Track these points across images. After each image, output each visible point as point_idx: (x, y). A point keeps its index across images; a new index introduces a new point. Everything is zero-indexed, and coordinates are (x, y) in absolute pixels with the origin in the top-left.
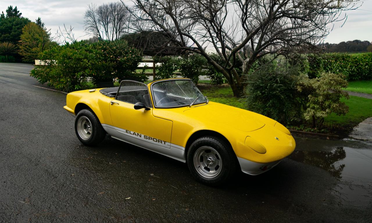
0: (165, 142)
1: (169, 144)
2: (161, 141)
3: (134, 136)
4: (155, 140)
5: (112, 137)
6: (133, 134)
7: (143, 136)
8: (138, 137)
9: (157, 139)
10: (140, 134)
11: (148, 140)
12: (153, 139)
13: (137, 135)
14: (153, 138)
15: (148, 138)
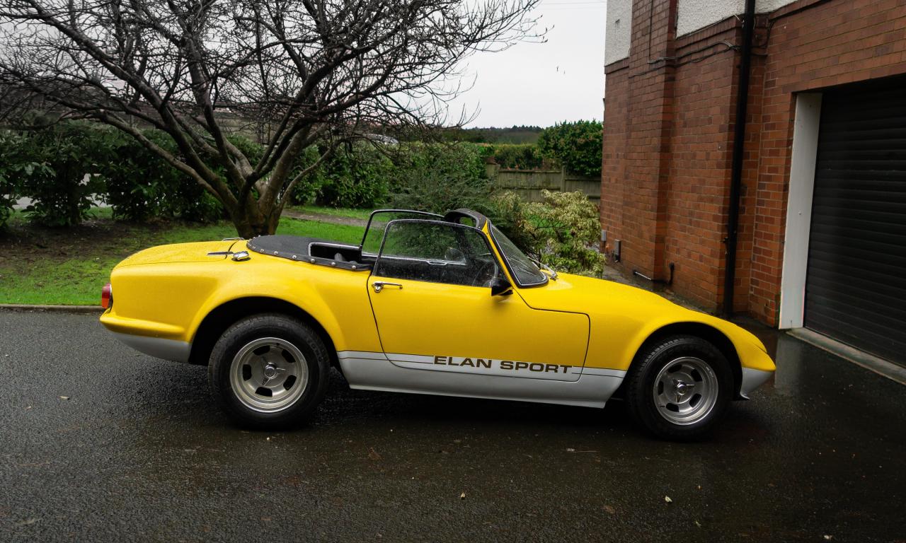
0: (566, 368)
1: (578, 370)
2: (554, 367)
3: (467, 368)
4: (538, 367)
5: (353, 387)
6: (464, 363)
7: (496, 364)
8: (482, 369)
9: (545, 365)
10: (486, 361)
11: (513, 372)
12: (532, 365)
13: (475, 365)
14: (529, 364)
15: (514, 365)
